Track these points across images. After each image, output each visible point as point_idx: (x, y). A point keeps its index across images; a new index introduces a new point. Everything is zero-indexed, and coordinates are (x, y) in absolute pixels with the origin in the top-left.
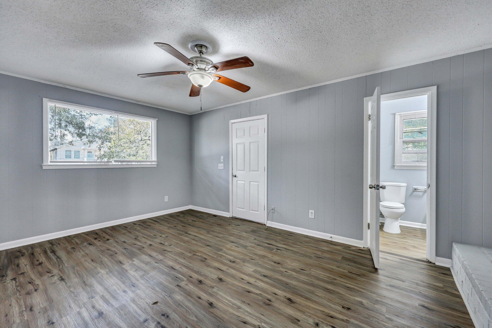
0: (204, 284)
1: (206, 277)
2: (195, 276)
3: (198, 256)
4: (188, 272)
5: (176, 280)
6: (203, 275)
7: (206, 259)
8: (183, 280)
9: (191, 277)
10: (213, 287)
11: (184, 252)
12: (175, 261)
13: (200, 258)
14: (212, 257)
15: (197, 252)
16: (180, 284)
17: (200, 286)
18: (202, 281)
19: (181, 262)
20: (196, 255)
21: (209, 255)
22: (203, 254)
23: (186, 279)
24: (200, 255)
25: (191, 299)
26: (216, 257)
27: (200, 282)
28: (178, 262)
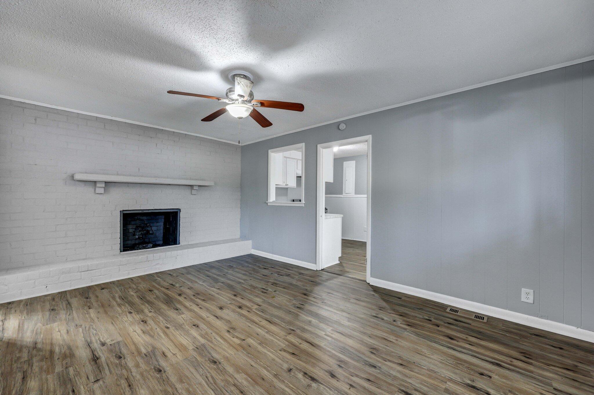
0: (237, 306)
1: (234, 311)
2: (244, 312)
3: (237, 337)
4: (251, 316)
5: (262, 310)
6: (236, 312)
7: (228, 331)
8: (256, 309)
9: (248, 311)
10: (230, 303)
11: (260, 348)
12: (269, 331)
13: (236, 334)
14: (217, 334)
15: (240, 345)
16: (258, 306)
17: (241, 305)
18: (238, 308)
19: (261, 329)
20: (240, 339)
21: (222, 337)
22: (229, 341)
23: (253, 310)
24: (235, 340)
25: (249, 298)
26: (213, 334)
27: (240, 307)
28: (265, 328)
